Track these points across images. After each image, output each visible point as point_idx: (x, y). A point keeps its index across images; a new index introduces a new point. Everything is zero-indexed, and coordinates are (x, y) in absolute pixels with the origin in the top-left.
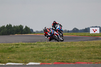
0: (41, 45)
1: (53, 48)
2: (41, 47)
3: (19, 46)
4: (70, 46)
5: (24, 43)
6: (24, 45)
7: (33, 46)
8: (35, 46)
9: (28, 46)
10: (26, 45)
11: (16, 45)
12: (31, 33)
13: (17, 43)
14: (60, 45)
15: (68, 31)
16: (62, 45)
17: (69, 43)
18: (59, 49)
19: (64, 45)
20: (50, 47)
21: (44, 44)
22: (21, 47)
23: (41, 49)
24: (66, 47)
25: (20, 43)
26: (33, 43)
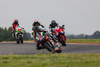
0: (43, 59)
1: (63, 63)
2: (44, 62)
3: (8, 60)
4: (89, 60)
5: (17, 56)
6: (16, 58)
7: (30, 60)
8: (33, 60)
9: (22, 60)
10: (20, 58)
11: (4, 58)
12: (27, 40)
13: (6, 56)
14: (74, 58)
15: (87, 37)
16: (77, 59)
17: (87, 56)
18: (72, 66)
19: (80, 59)
20: (58, 62)
21: (48, 56)
22: (12, 62)
23: (43, 65)
24: (83, 61)
25: (11, 55)
26: (31, 56)
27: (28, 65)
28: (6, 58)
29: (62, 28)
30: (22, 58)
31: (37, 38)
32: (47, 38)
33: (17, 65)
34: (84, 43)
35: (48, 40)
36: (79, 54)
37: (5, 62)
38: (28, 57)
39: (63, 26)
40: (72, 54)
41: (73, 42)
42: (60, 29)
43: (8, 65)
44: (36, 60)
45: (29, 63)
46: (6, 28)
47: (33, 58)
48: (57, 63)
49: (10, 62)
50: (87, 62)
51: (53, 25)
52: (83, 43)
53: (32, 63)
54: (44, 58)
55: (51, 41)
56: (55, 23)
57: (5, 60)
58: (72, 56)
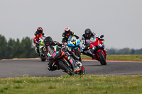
0: (71, 83)
1: (100, 89)
2: (72, 87)
3: (21, 85)
4: (136, 85)
5: (33, 78)
6: (33, 82)
7: (53, 84)
8: (57, 85)
9: (42, 85)
10: (38, 82)
11: (15, 82)
13: (18, 79)
14: (115, 81)
15: (133, 52)
16: (119, 83)
17: (134, 78)
18: (112, 92)
19: (124, 83)
20: (92, 87)
21: (78, 79)
22: (26, 87)
23: (72, 91)
24: (128, 86)
25: (25, 78)
26: (53, 79)
27: (49, 91)
28: (18, 82)
29: (100, 40)
30: (41, 82)
31: (48, 54)
32: (63, 53)
33: (33, 91)
34: (130, 60)
35: (64, 56)
36: (123, 76)
37: (17, 88)
38: (50, 81)
39: (102, 36)
40: (113, 76)
41: (114, 59)
42: (97, 41)
43: (21, 92)
44: (61, 85)
45: (51, 88)
46: (18, 40)
47: (57, 81)
48: (90, 88)
49: (23, 88)
50: (134, 88)
51: (88, 35)
52: (128, 60)
53: (55, 88)
54: (72, 81)
55: (69, 58)
56: (90, 32)
57: (17, 84)
58: (112, 79)
